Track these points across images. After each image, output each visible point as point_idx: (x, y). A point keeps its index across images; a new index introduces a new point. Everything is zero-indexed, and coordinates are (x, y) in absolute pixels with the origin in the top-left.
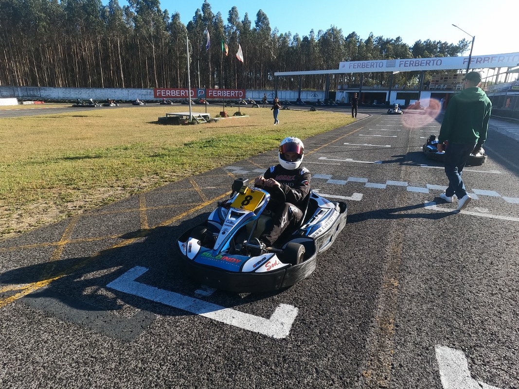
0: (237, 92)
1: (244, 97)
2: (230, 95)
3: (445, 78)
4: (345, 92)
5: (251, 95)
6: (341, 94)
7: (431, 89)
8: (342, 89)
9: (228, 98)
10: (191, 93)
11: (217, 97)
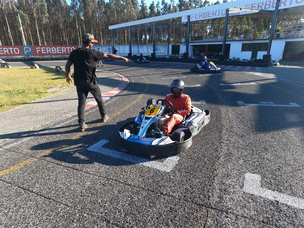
0: (68, 48)
2: (61, 51)
9: (59, 54)
10: (16, 51)
11: (47, 54)
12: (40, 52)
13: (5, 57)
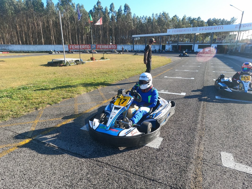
0: (112, 46)
1: (116, 48)
2: (109, 47)
3: (225, 37)
4: (170, 45)
5: (119, 47)
6: (168, 46)
7: (217, 43)
8: (169, 44)
9: (108, 49)
10: (88, 47)
11: (102, 49)
12: (99, 48)
13: (82, 50)
